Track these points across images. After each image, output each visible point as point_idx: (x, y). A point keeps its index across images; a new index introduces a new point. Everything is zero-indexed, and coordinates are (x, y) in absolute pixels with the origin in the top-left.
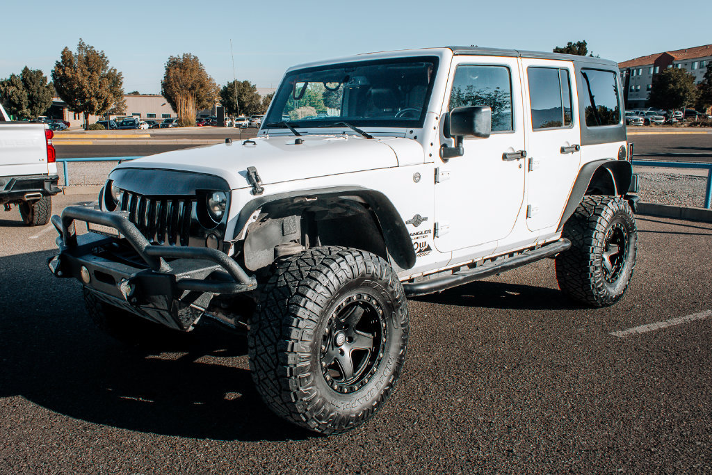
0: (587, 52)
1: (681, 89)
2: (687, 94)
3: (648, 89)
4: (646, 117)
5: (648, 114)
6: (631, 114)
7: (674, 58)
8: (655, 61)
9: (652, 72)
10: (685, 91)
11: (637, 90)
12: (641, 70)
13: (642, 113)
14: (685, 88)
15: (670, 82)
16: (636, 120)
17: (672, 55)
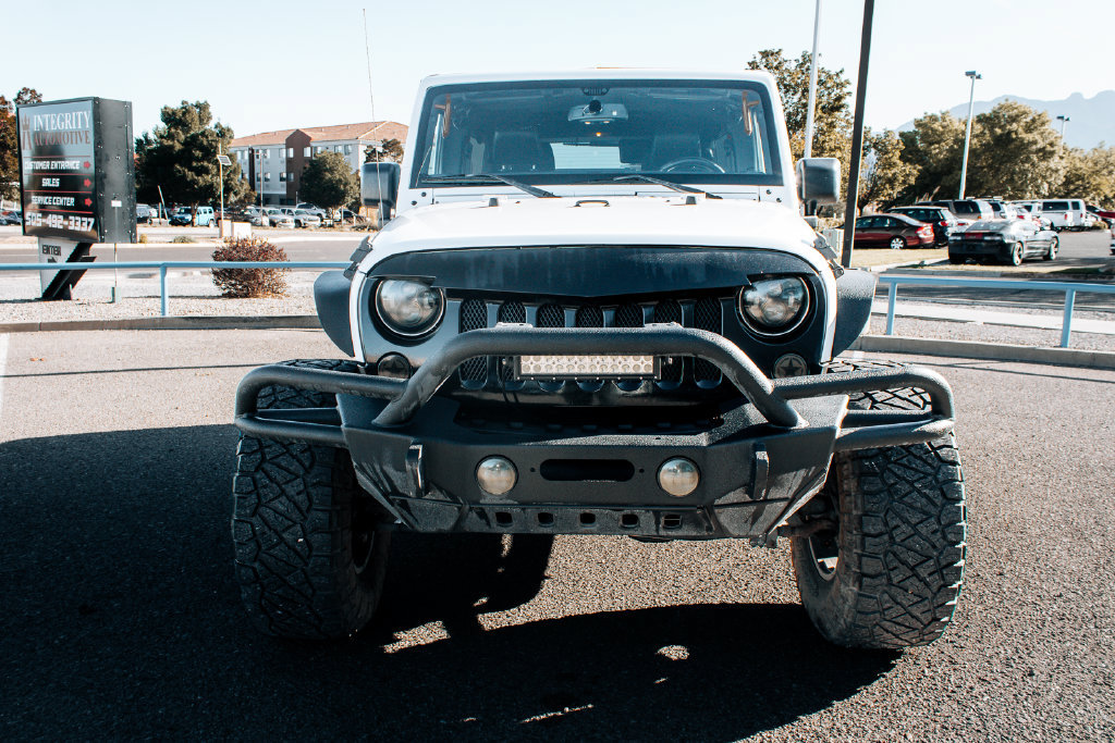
0: (209, 118)
1: (340, 180)
2: (348, 187)
3: (282, 179)
4: (296, 217)
5: (297, 213)
6: (275, 213)
7: (310, 139)
8: (287, 140)
9: (284, 156)
10: (346, 185)
11: (266, 180)
12: (268, 151)
13: (289, 211)
14: (345, 178)
15: (326, 170)
16: (284, 221)
17: (308, 133)
